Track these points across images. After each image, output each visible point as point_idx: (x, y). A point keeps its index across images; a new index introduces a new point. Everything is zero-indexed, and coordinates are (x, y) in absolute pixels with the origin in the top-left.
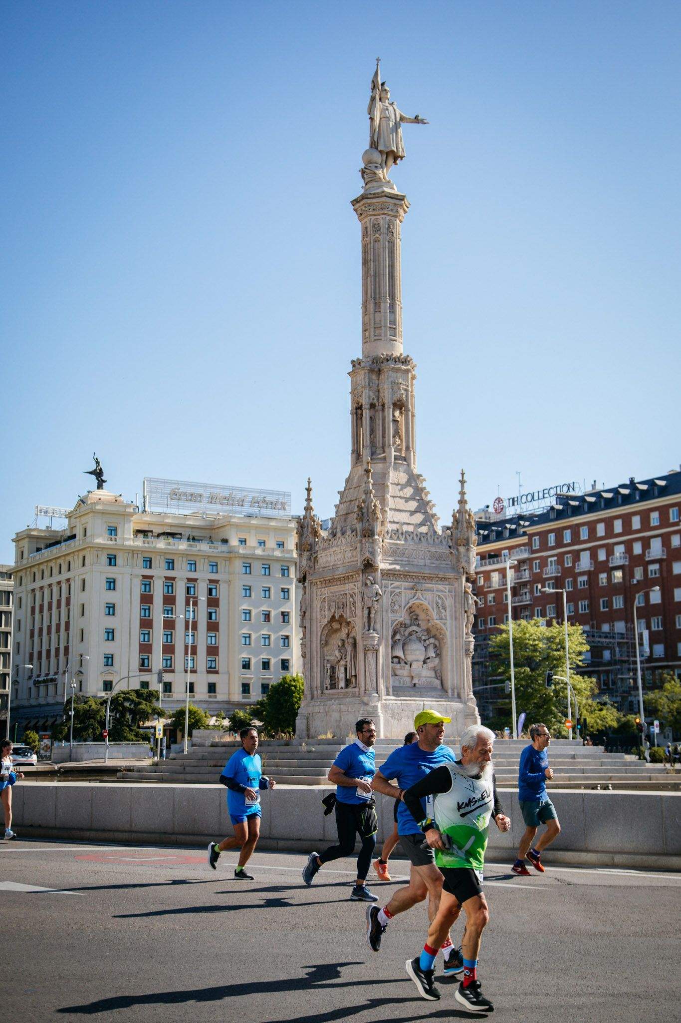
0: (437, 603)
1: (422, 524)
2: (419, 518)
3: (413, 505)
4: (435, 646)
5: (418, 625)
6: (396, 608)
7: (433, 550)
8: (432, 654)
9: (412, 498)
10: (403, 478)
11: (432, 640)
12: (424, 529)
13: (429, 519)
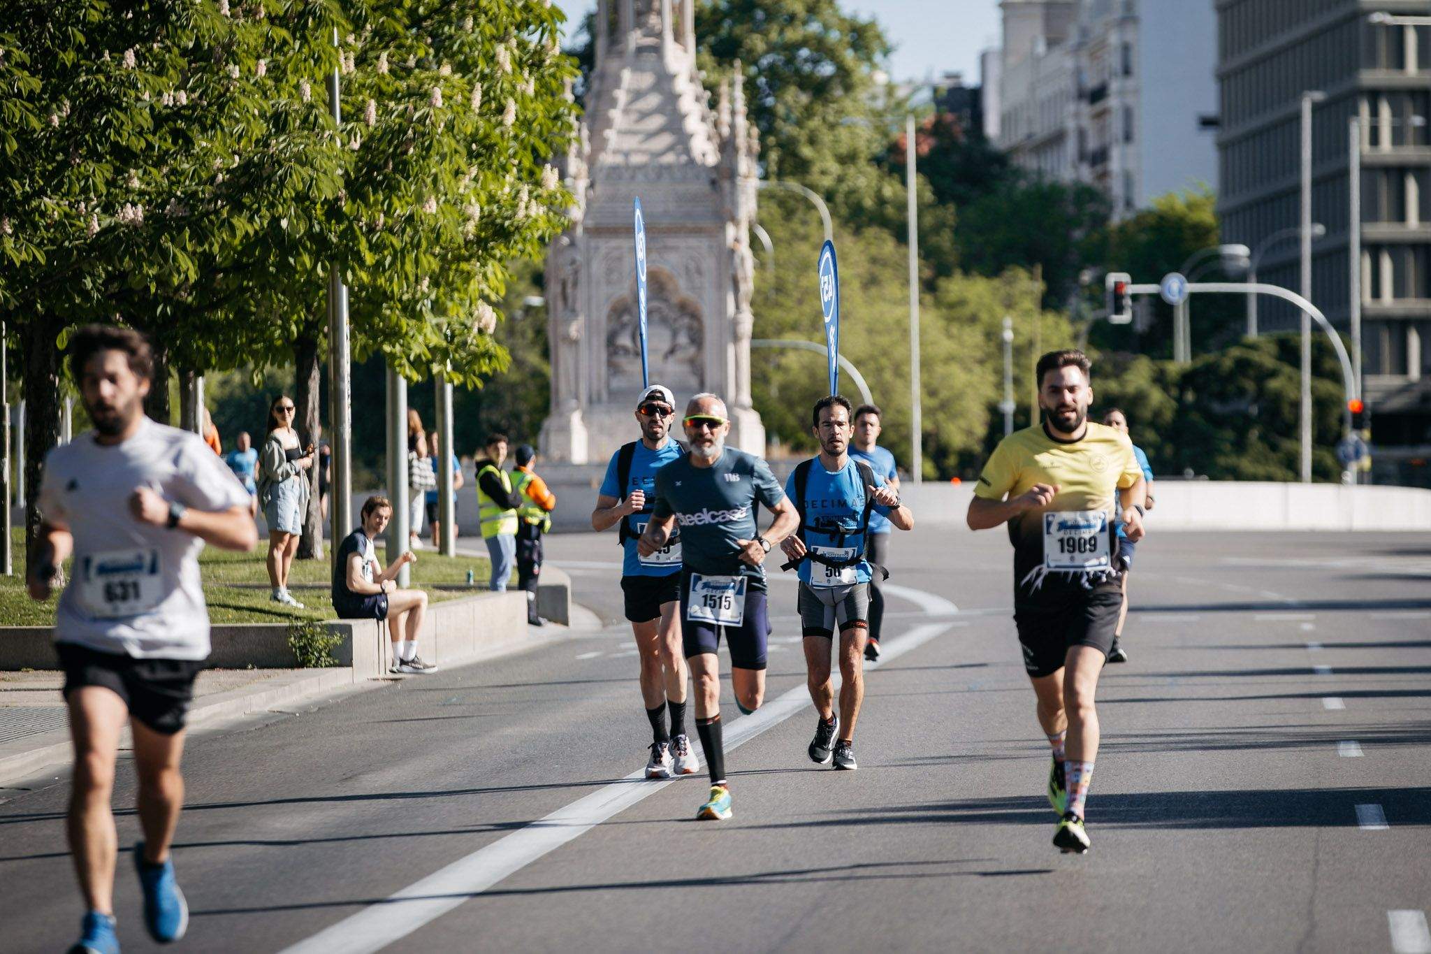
0: (687, 269)
1: (670, 148)
2: (666, 140)
3: (657, 121)
4: (690, 328)
5: (666, 300)
6: (615, 276)
7: (681, 188)
8: (683, 339)
9: (658, 110)
10: (647, 80)
11: (686, 321)
12: (669, 158)
13: (683, 140)
